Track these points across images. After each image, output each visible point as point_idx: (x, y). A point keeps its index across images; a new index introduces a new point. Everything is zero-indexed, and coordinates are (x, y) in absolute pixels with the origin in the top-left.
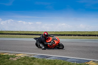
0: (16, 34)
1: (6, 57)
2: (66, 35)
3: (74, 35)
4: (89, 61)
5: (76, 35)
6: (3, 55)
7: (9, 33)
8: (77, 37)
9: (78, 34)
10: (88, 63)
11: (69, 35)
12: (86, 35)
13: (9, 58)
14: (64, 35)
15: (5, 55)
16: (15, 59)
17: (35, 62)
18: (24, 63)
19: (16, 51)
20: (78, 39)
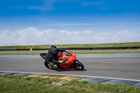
1: (47, 81)
2: (130, 48)
11: (133, 48)
14: (127, 48)
17: (87, 87)
18: (72, 89)
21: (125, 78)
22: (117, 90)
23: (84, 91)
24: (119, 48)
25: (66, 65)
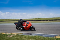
0: (11, 21)
2: (42, 20)
3: (47, 20)
4: (56, 36)
5: (48, 20)
6: (3, 34)
7: (6, 20)
8: (48, 21)
9: (49, 19)
10: (56, 37)
11: (43, 20)
12: (54, 20)
13: (7, 36)
15: (5, 34)
16: (11, 36)
17: (23, 37)
18: (16, 38)
19: (11, 31)
20: (49, 22)
21: (39, 33)
22: (36, 38)
23: (22, 39)
24: (37, 21)
25: (27, 28)
